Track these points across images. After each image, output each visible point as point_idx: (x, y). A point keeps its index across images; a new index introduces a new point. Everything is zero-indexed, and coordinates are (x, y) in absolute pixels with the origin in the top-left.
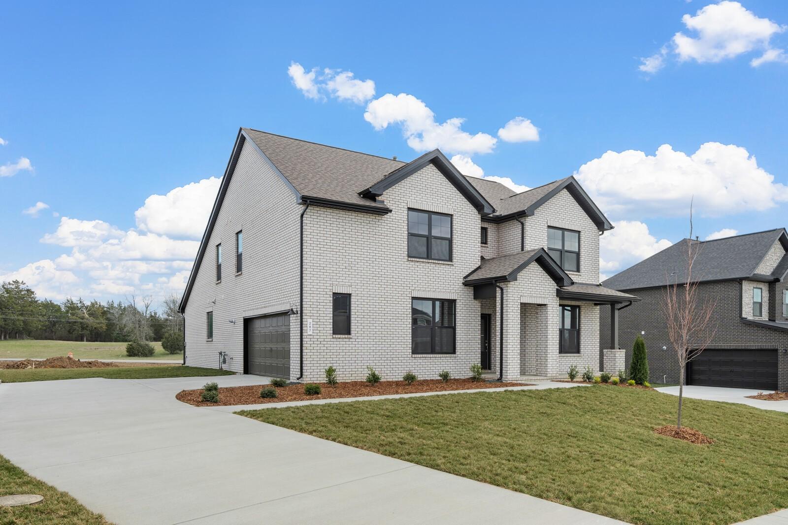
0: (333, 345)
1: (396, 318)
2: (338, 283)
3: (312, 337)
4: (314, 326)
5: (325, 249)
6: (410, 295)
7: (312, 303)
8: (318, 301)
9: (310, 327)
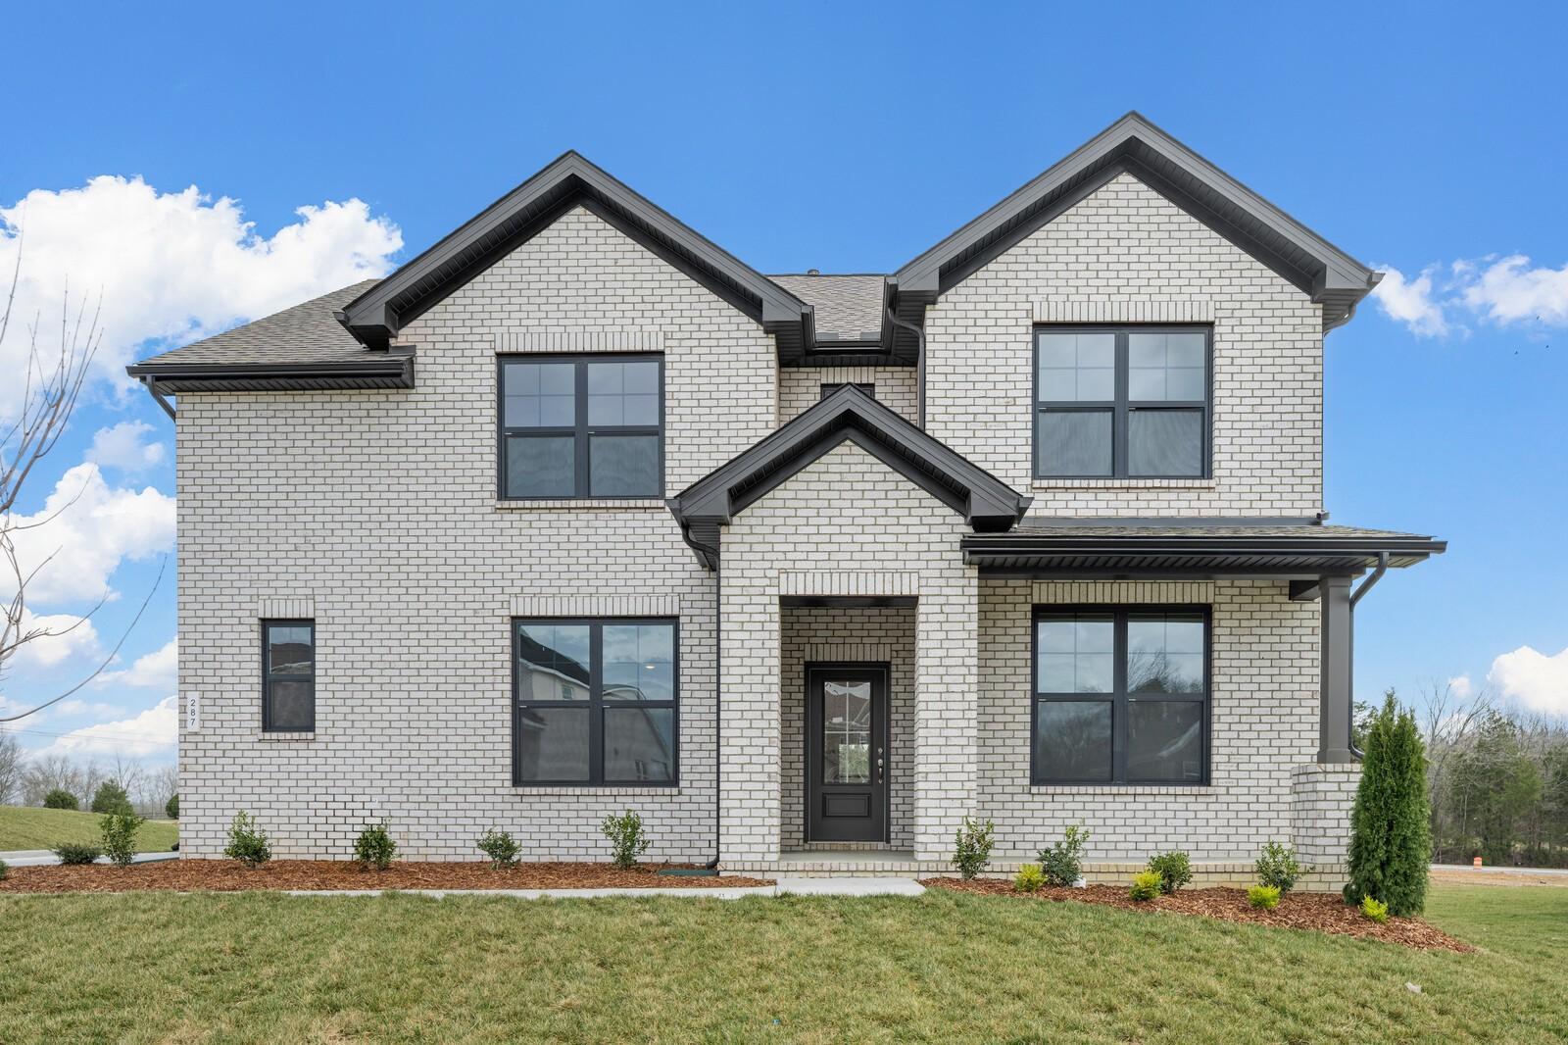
0: (262, 761)
1: (456, 680)
2: (272, 591)
3: (200, 738)
4: (206, 709)
5: (236, 504)
6: (505, 612)
7: (199, 650)
8: (218, 643)
9: (193, 712)
